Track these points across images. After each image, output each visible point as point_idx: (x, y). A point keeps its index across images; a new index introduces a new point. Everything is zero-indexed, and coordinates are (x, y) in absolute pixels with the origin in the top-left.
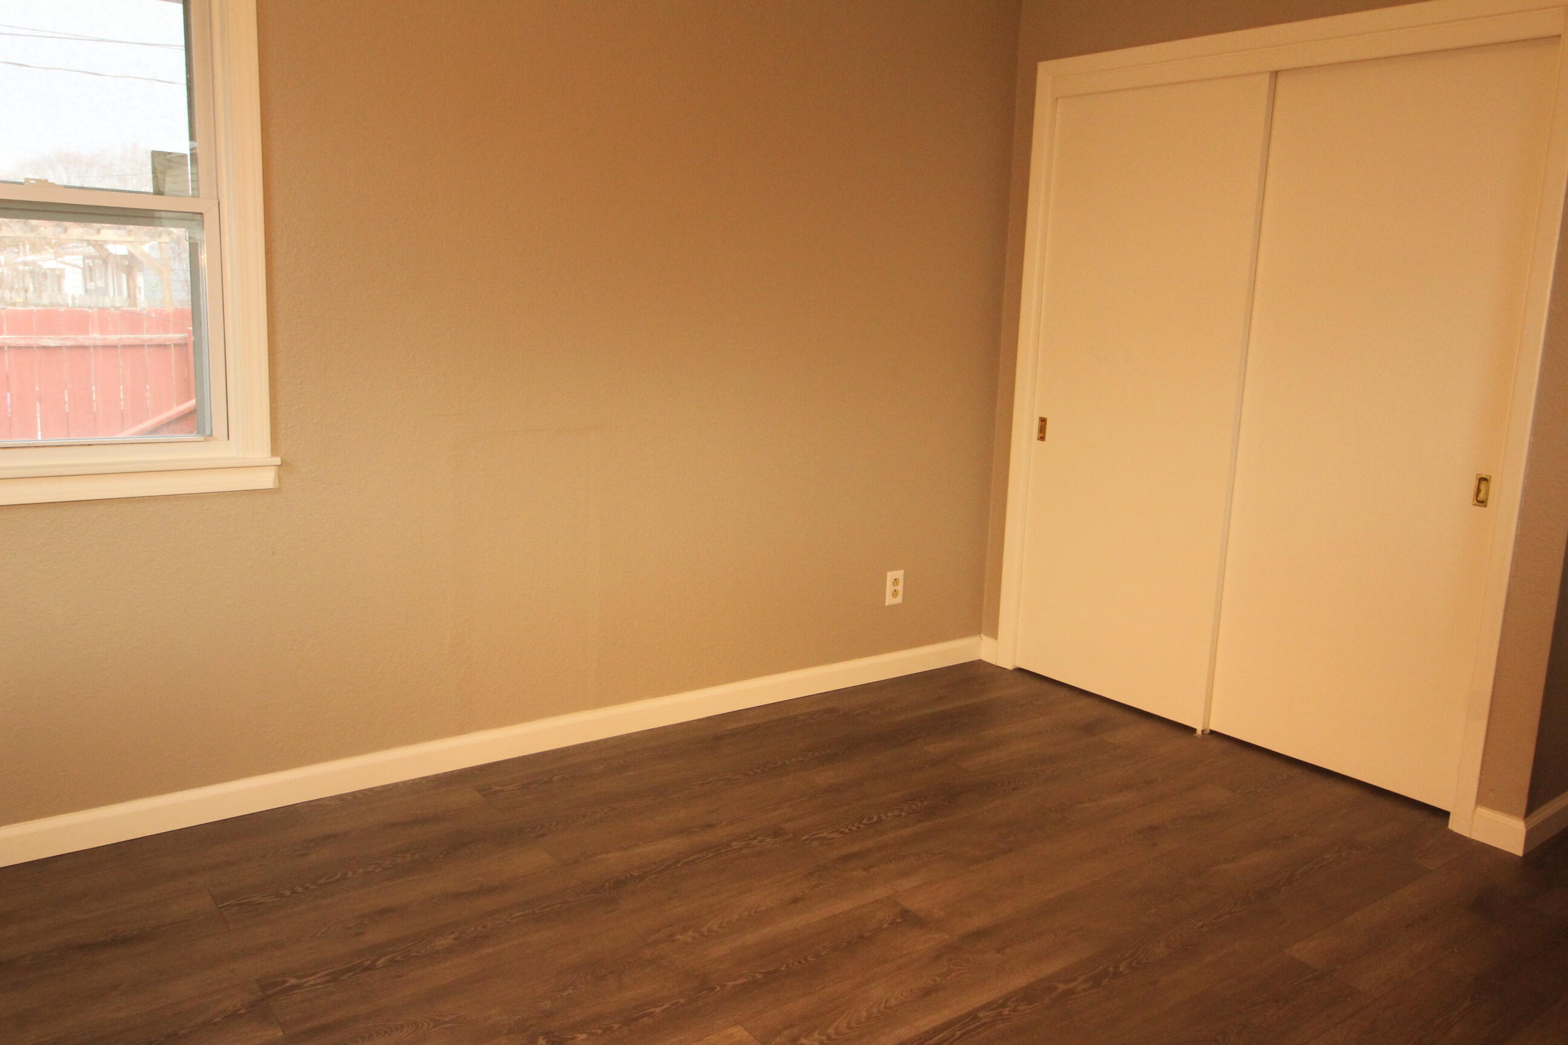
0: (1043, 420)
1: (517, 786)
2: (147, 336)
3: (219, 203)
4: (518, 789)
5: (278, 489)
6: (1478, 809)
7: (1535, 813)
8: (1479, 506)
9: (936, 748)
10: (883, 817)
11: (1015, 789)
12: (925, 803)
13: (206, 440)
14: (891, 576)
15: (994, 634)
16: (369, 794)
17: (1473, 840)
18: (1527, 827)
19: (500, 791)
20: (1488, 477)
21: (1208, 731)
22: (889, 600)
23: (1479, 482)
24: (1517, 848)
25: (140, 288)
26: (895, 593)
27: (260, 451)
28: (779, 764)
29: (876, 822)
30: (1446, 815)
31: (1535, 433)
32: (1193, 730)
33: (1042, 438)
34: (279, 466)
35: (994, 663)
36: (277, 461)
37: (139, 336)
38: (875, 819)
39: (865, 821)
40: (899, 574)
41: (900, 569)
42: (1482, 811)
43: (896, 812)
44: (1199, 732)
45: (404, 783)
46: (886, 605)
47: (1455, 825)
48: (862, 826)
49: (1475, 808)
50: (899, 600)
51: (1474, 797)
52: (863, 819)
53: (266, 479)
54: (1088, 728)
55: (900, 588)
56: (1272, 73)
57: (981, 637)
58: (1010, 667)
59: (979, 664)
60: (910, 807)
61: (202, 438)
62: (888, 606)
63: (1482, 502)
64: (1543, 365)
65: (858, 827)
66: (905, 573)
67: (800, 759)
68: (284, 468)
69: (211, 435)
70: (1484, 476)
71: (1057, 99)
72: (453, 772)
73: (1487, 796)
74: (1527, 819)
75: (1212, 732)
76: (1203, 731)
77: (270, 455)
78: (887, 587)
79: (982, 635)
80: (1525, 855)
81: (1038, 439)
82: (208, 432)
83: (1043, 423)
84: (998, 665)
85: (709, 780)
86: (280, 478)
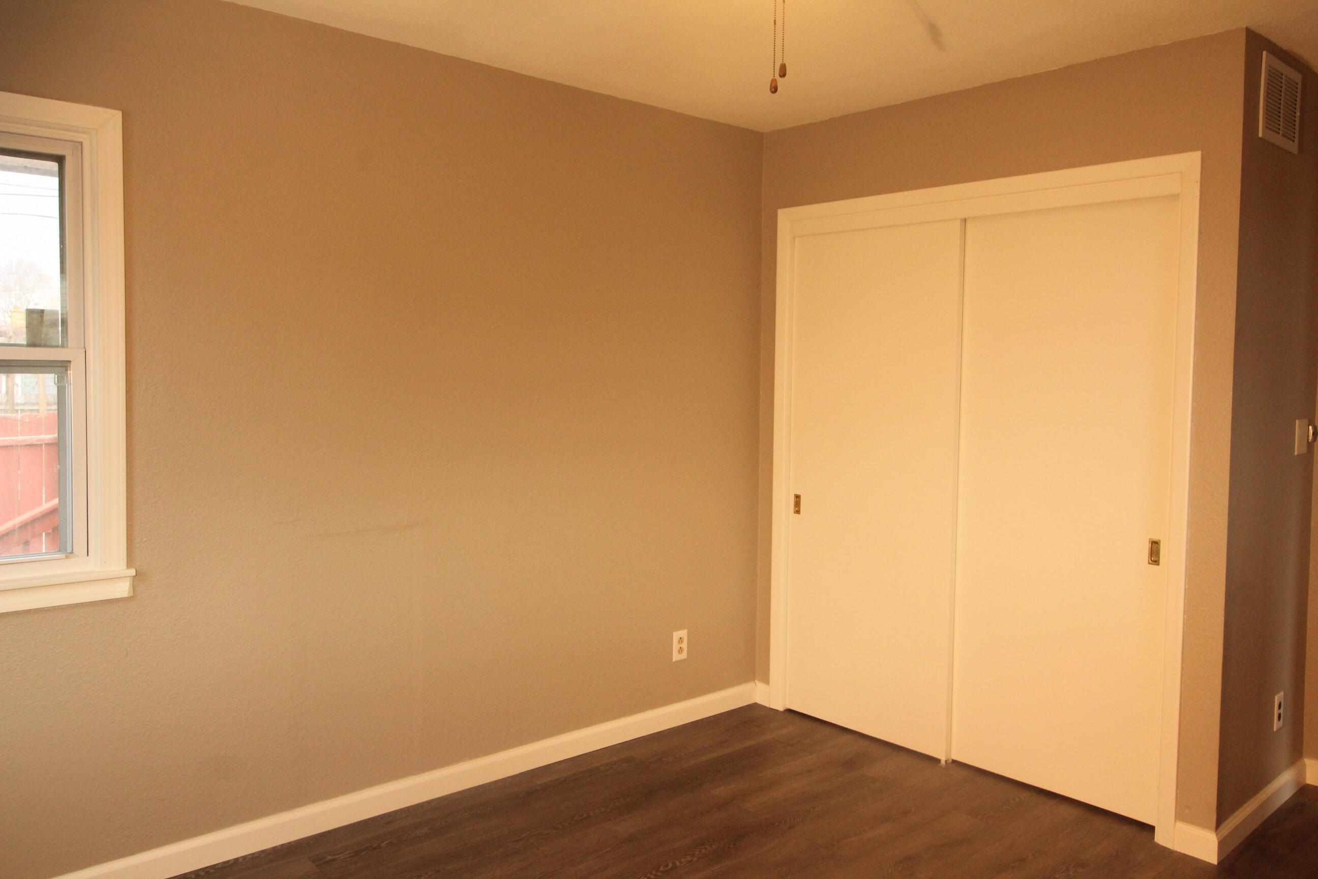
0: (797, 497)
1: (350, 853)
2: (21, 438)
3: (85, 351)
4: (350, 857)
5: (131, 597)
6: (1177, 824)
7: (1223, 825)
8: (1153, 564)
9: (722, 791)
10: (678, 864)
11: (791, 827)
12: (714, 847)
13: (67, 557)
14: (676, 635)
15: (766, 680)
16: (212, 871)
17: (1176, 852)
18: (1218, 839)
19: (334, 860)
20: (1158, 541)
21: (951, 761)
22: (676, 657)
23: (1152, 544)
24: (1212, 858)
25: (17, 385)
26: (681, 650)
27: (118, 565)
28: (585, 815)
29: (671, 869)
30: (1151, 829)
31: (1190, 506)
32: (938, 761)
33: (798, 512)
34: (133, 576)
35: (768, 706)
36: (132, 572)
37: (14, 438)
38: (670, 865)
39: (661, 869)
40: (683, 633)
41: (684, 629)
42: (1180, 825)
43: (689, 858)
44: (943, 762)
45: (244, 857)
46: (673, 661)
47: (1160, 838)
48: (659, 874)
49: (1175, 822)
50: (684, 655)
51: (1173, 814)
52: (660, 867)
53: (122, 589)
54: (850, 764)
55: (685, 645)
56: (961, 220)
57: (755, 683)
58: (781, 708)
59: (755, 707)
60: (700, 851)
61: (63, 556)
62: (676, 662)
63: (1156, 561)
64: (1192, 451)
65: (656, 875)
66: (688, 633)
67: (603, 810)
68: (139, 578)
69: (72, 553)
70: (1155, 540)
71: (794, 238)
72: (289, 843)
73: (1184, 813)
74: (1218, 831)
75: (954, 762)
76: (946, 761)
77: (125, 568)
78: (674, 646)
79: (756, 681)
80: (1219, 863)
81: (795, 513)
82: (69, 550)
83: (798, 499)
84: (771, 707)
85: (522, 836)
86: (134, 587)
